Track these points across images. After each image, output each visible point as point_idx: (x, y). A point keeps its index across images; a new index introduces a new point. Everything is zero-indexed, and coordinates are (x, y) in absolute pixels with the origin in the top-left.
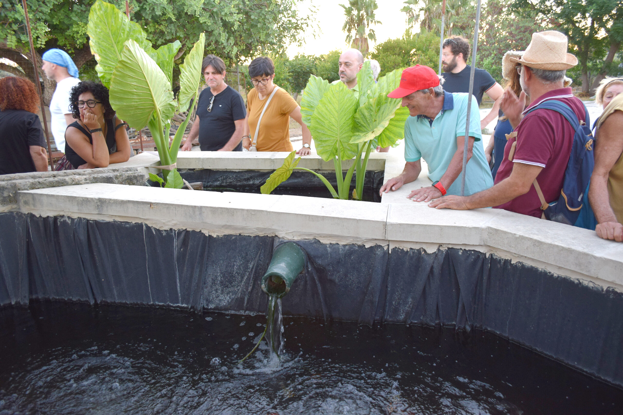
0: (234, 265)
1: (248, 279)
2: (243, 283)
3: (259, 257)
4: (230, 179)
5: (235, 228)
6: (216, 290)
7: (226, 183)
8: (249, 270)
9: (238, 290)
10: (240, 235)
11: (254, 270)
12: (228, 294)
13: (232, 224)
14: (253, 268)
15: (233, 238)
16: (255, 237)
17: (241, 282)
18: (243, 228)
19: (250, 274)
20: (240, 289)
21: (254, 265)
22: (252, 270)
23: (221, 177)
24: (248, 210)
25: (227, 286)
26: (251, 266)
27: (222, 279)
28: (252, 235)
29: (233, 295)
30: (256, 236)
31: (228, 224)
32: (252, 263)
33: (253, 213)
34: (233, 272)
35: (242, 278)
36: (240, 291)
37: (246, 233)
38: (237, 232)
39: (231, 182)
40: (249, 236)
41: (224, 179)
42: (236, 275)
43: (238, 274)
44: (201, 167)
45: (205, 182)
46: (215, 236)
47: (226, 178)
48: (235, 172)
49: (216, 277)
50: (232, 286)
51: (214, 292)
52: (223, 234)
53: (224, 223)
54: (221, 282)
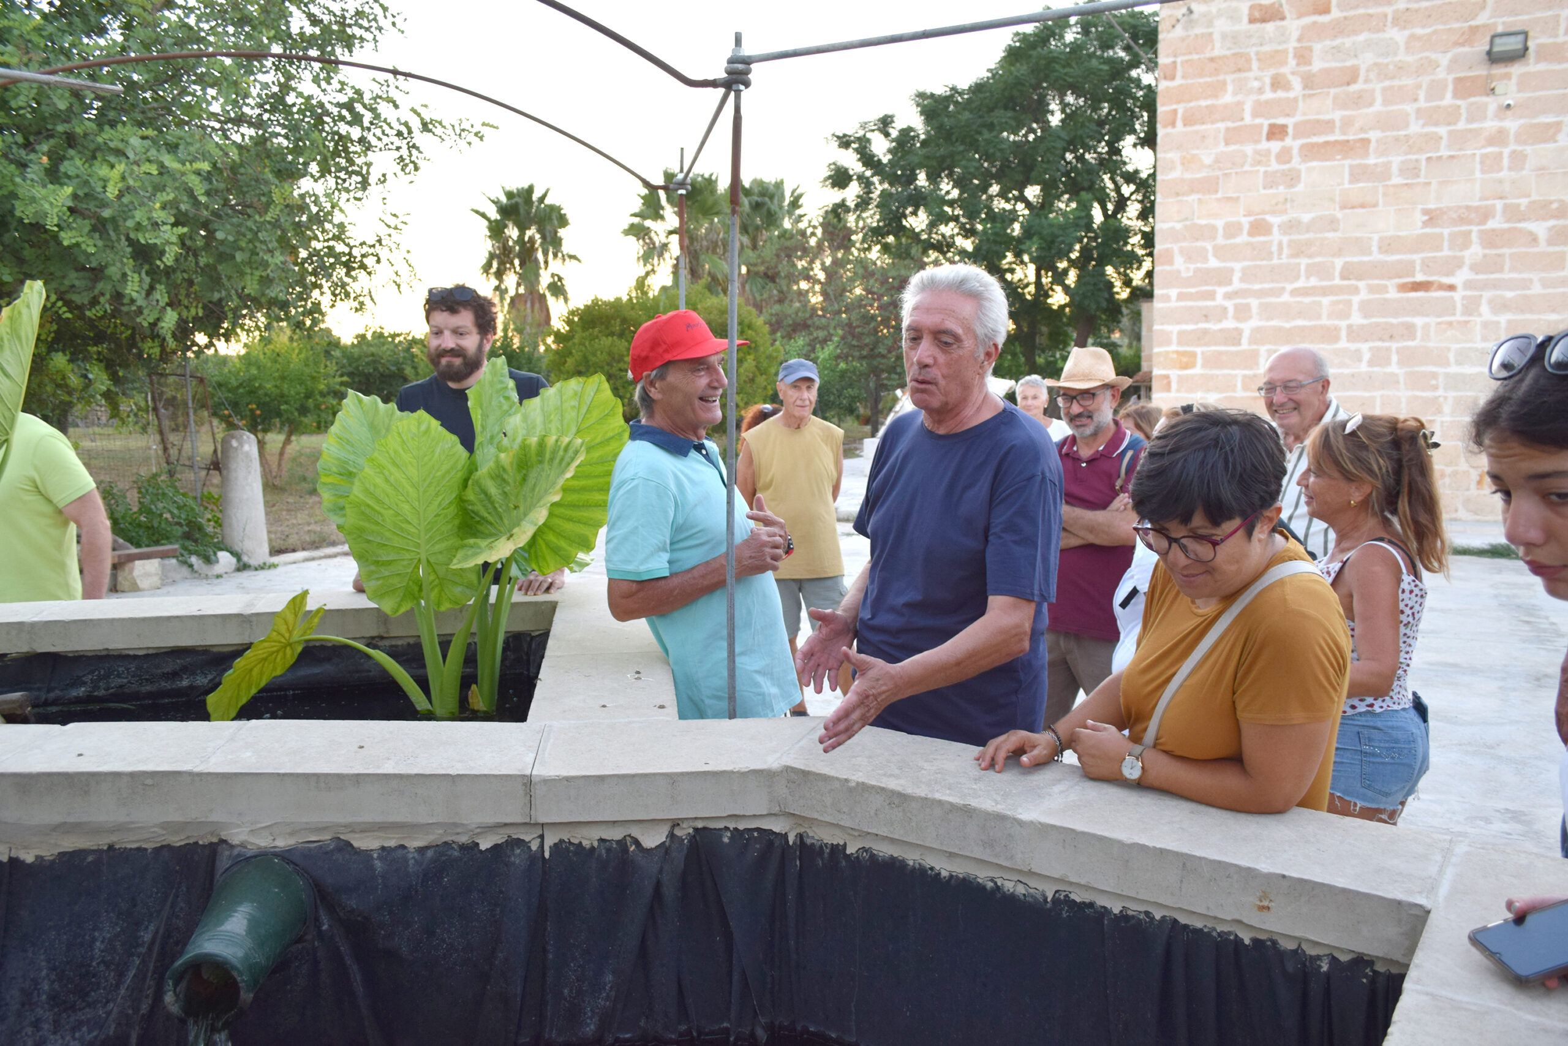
0: (94, 940)
1: (140, 977)
2: (123, 992)
3: (172, 907)
4: (119, 676)
5: (96, 830)
6: (36, 1025)
7: (107, 689)
8: (143, 950)
9: (109, 1013)
10: (111, 847)
11: (156, 948)
12: (74, 1030)
13: (84, 819)
14: (153, 942)
15: (90, 859)
16: (158, 850)
17: (117, 986)
18: (119, 828)
19: (143, 962)
20: (115, 1010)
21: (157, 932)
22: (150, 949)
23: (92, 672)
24: (133, 775)
25: (73, 1008)
26: (147, 937)
27: (56, 986)
28: (149, 846)
29: (90, 1032)
30: (162, 847)
31: (71, 820)
32: (152, 928)
33: (149, 782)
34: (92, 958)
35: (121, 975)
36: (114, 1015)
37: (128, 841)
38: (102, 842)
39: (121, 686)
40: (139, 849)
41: (100, 678)
42: (102, 968)
43: (107, 964)
44: (24, 648)
45: (39, 689)
46: (29, 858)
47: (107, 676)
48: (135, 657)
49: (36, 982)
50: (89, 1005)
51: (29, 1030)
52: (56, 851)
53: (56, 818)
54: (53, 997)
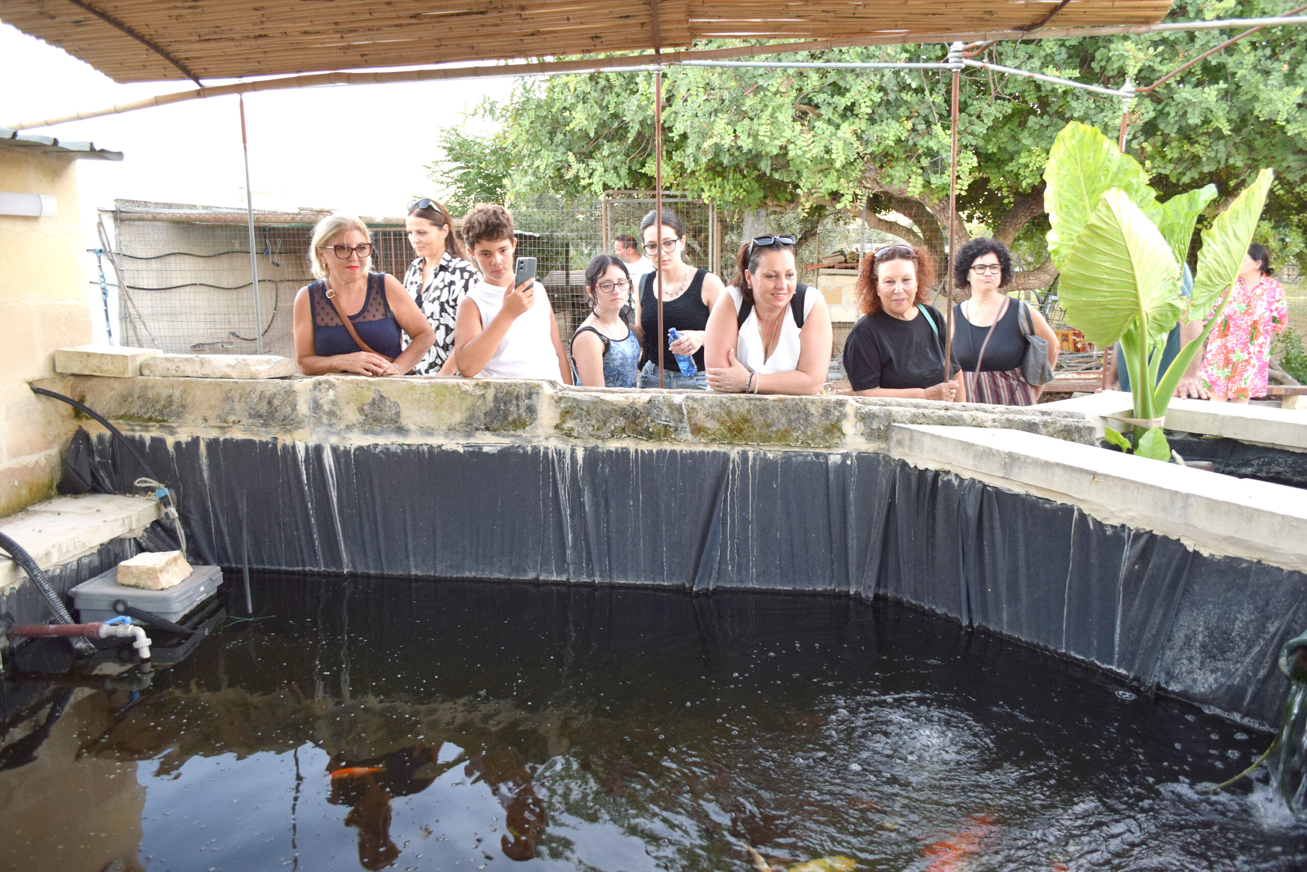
0: (1236, 619)
1: (1262, 653)
2: (1248, 659)
3: (1295, 613)
4: (1278, 465)
5: (1251, 547)
6: (1190, 659)
8: (1268, 637)
9: (1237, 670)
10: (1259, 562)
11: (1277, 638)
12: (1212, 671)
13: (1245, 538)
14: (1275, 634)
15: (1244, 565)
16: (1292, 573)
17: (1245, 654)
18: (1267, 550)
19: (1266, 644)
20: (1241, 670)
21: (1279, 628)
22: (1273, 637)
24: (1284, 517)
25: (1214, 657)
26: (1272, 629)
27: (1207, 640)
28: (1286, 568)
29: (1222, 676)
30: (1294, 572)
31: (1236, 536)
32: (1277, 624)
33: (1294, 524)
34: (1232, 631)
35: (1249, 648)
36: (1239, 672)
37: (1271, 561)
38: (1254, 556)
40: (1278, 568)
42: (1238, 639)
43: (1242, 639)
45: (1220, 463)
46: (1206, 553)
48: (1293, 453)
49: (1195, 633)
50: (1225, 660)
51: (1185, 661)
52: (1223, 554)
53: (1228, 533)
54: (1204, 646)
